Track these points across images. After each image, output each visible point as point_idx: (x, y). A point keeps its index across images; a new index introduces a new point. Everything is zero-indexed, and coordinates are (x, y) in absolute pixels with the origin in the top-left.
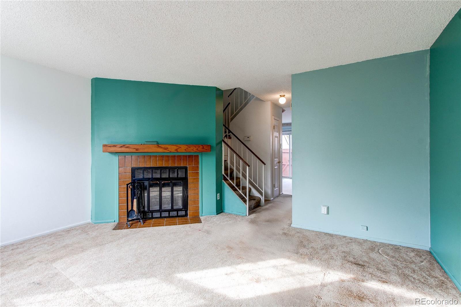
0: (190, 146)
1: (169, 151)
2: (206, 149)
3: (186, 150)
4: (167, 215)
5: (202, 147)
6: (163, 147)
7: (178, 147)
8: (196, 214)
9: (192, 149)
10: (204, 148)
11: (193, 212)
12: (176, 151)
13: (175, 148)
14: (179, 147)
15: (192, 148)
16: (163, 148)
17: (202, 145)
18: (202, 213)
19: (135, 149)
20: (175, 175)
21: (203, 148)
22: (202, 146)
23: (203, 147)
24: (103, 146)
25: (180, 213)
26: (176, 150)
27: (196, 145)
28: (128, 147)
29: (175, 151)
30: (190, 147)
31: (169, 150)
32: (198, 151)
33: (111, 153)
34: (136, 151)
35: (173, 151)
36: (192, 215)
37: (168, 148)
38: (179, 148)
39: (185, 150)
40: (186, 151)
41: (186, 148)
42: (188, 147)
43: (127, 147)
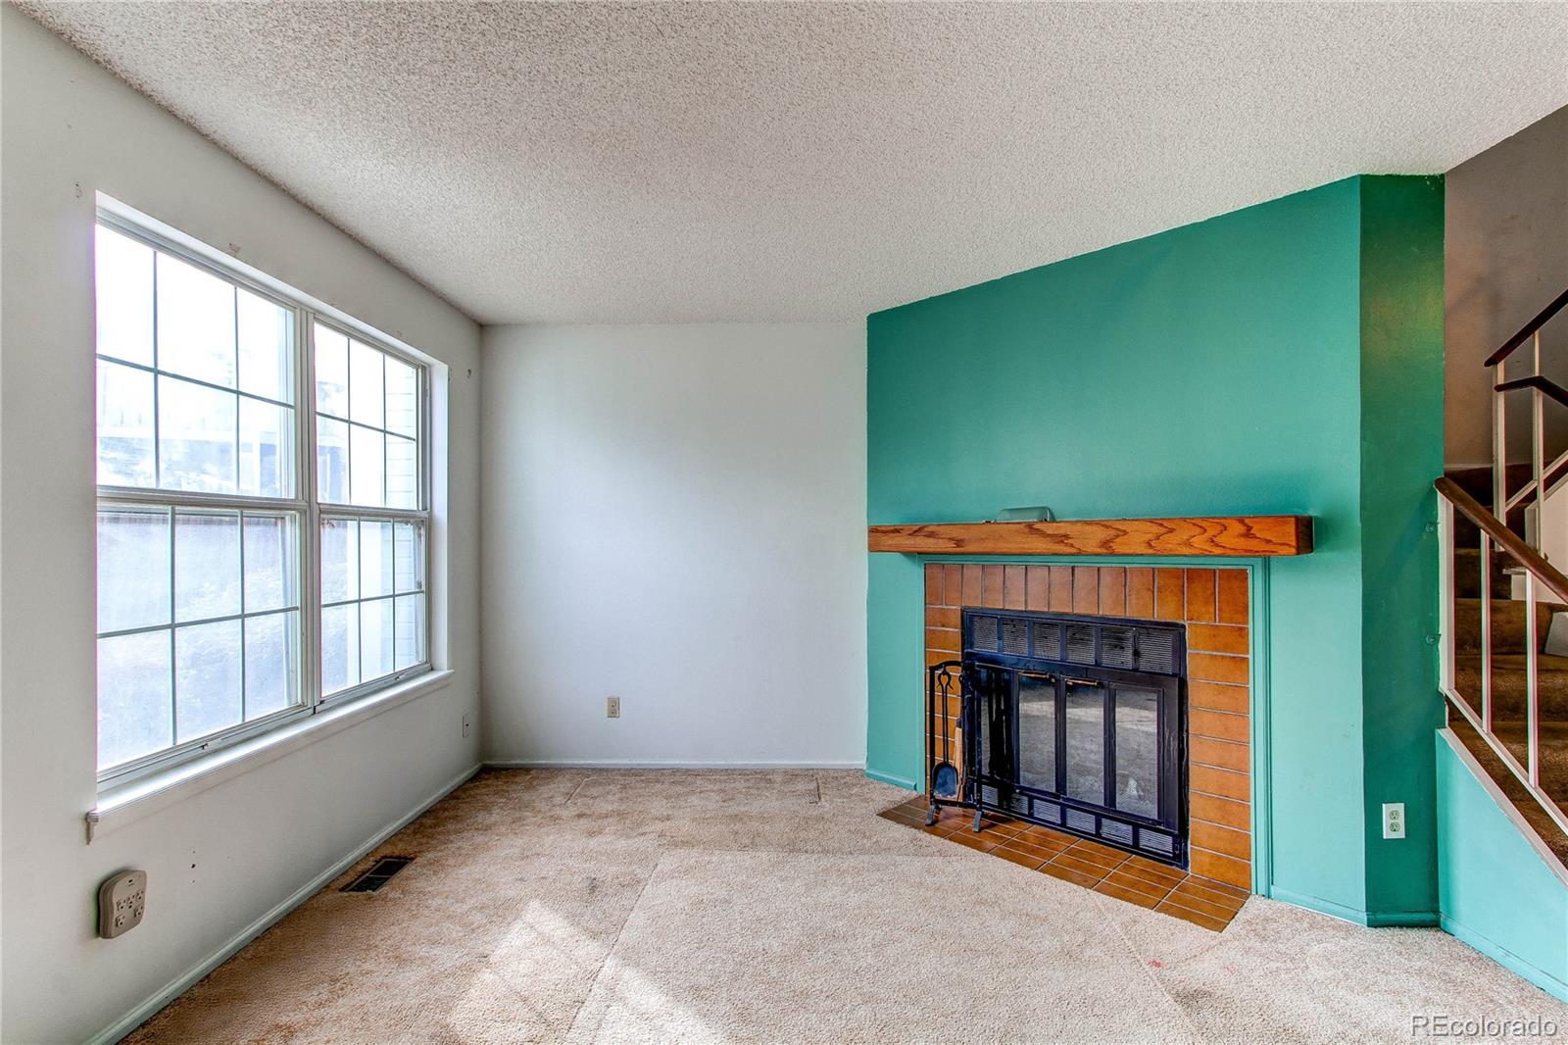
0: (1173, 526)
1: (1074, 551)
2: (1269, 542)
3: (1153, 543)
4: (1090, 827)
5: (1242, 529)
6: (1050, 532)
7: (1112, 533)
8: (1231, 875)
9: (1185, 538)
10: (1255, 537)
11: (1212, 856)
12: (1105, 551)
13: (1101, 534)
14: (1118, 529)
15: (1182, 535)
16: (1049, 535)
17: (1240, 514)
18: (1271, 881)
19: (953, 539)
20: (1126, 659)
21: (1248, 533)
22: (1241, 521)
23: (1249, 528)
24: (869, 531)
25: (1149, 839)
26: (1105, 544)
27: (1203, 519)
28: (933, 532)
29: (1099, 550)
30: (1171, 531)
31: (1072, 546)
32: (1217, 551)
33: (909, 554)
34: (958, 550)
35: (1090, 549)
36: (1210, 871)
37: (1066, 536)
38: (1118, 536)
39: (1149, 544)
40: (1151, 551)
41: (1148, 537)
42: (1162, 530)
43: (931, 535)
